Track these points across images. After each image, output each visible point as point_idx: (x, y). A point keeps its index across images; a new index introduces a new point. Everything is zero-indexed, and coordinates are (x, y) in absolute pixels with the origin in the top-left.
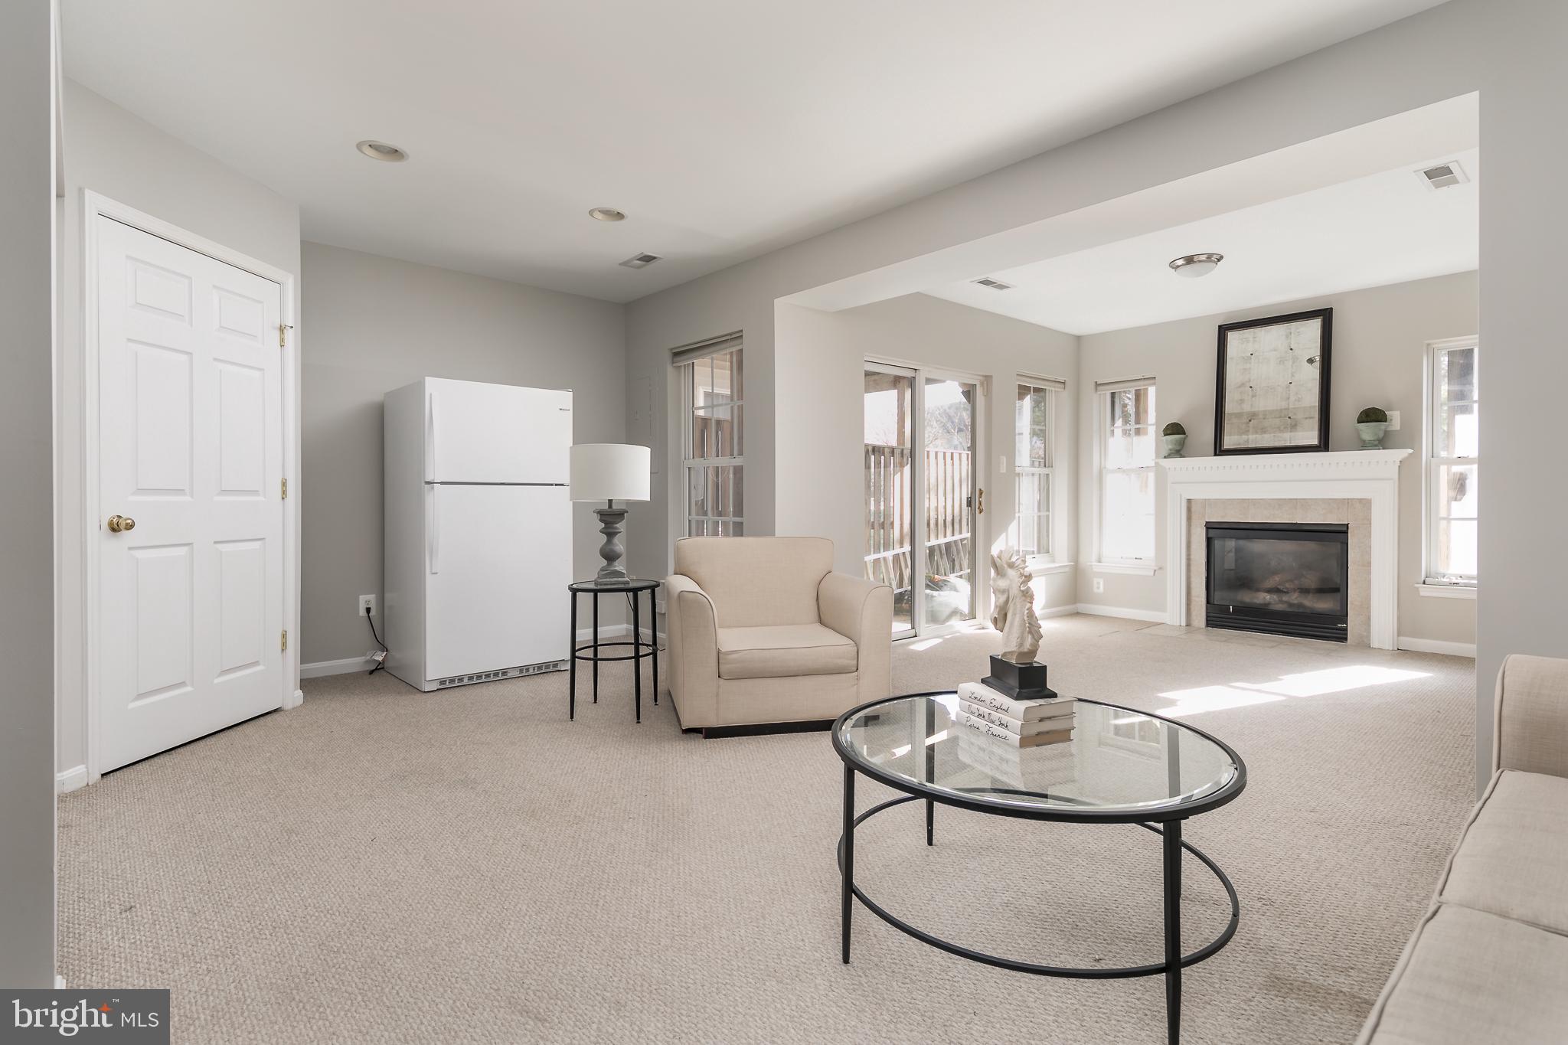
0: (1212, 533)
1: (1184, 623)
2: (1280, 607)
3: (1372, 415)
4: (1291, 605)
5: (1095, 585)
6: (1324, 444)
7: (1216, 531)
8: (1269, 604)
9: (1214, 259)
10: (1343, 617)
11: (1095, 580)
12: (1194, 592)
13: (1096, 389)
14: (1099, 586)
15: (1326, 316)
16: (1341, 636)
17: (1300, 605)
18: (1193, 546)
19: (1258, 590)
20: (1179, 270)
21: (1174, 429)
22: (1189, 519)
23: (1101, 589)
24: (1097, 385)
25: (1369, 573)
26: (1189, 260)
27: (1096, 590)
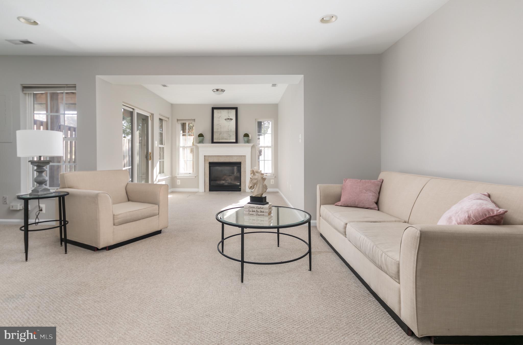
0: (211, 165)
1: (203, 191)
2: (226, 184)
3: (246, 135)
4: (229, 183)
5: (177, 182)
6: (236, 142)
7: (212, 165)
8: (224, 184)
9: (223, 91)
10: (240, 185)
11: (178, 181)
12: (206, 182)
13: (177, 122)
14: (179, 182)
15: (236, 109)
16: (239, 190)
17: (231, 183)
18: (206, 169)
19: (221, 180)
20: (215, 92)
21: (201, 135)
22: (205, 161)
23: (179, 184)
24: (178, 120)
25: (245, 174)
26: (217, 90)
27: (178, 184)
